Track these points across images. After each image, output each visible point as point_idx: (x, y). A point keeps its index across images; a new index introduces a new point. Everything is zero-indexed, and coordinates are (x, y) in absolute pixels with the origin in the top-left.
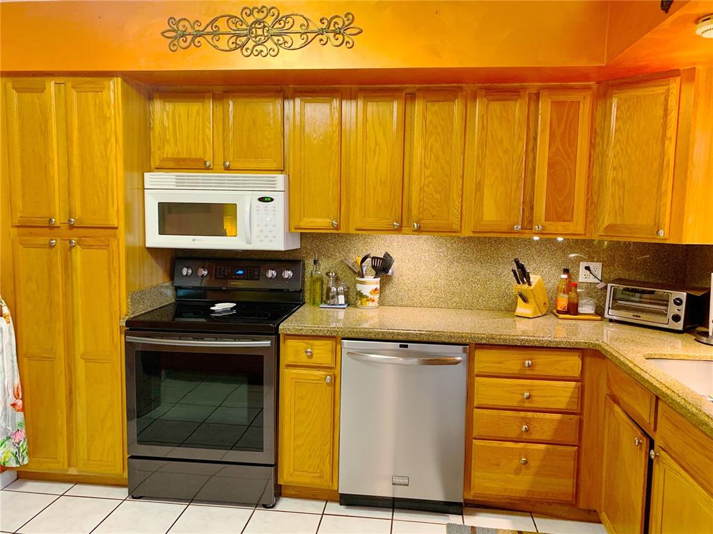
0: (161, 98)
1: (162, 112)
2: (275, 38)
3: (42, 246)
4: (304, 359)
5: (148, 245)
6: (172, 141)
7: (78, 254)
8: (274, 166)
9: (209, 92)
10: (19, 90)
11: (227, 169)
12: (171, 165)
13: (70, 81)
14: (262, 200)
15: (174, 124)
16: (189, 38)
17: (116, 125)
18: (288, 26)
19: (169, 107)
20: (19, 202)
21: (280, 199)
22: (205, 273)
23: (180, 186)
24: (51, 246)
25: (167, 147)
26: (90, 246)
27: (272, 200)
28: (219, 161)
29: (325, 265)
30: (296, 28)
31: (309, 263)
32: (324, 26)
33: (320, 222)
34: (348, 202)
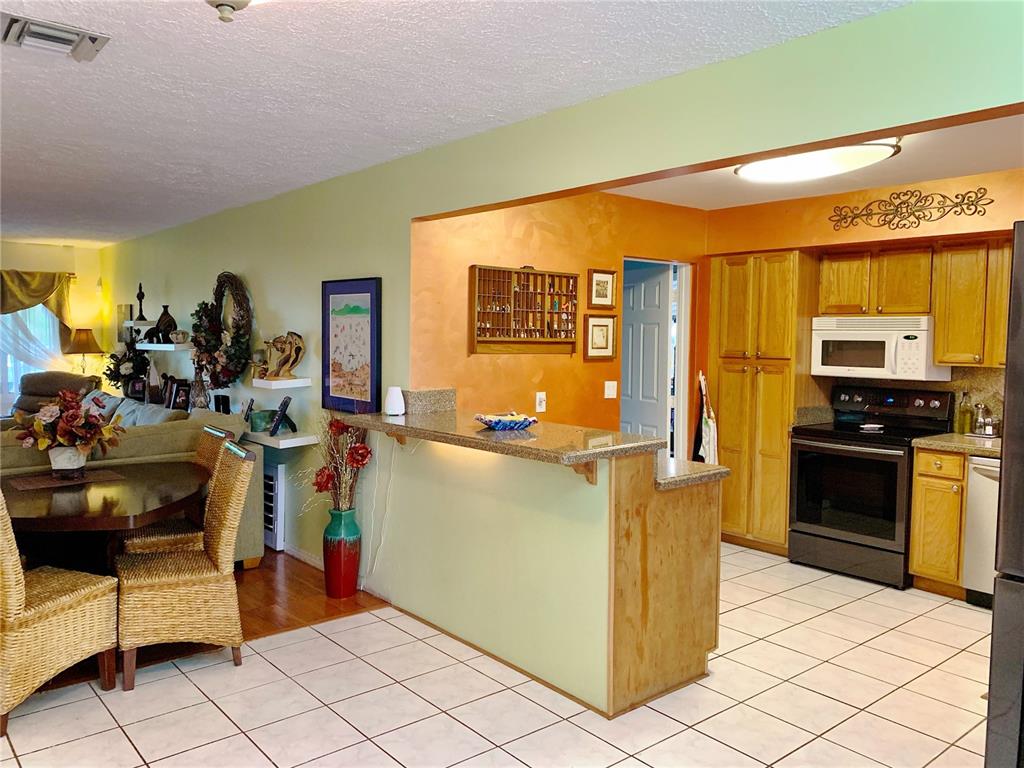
0: (829, 259)
1: (830, 270)
2: (917, 214)
3: (738, 371)
4: (934, 471)
5: (813, 373)
6: (836, 292)
7: (761, 377)
8: (921, 309)
9: (867, 251)
10: (731, 264)
11: (880, 312)
12: (834, 311)
13: (763, 256)
14: (907, 338)
15: (838, 281)
16: (849, 220)
17: (794, 284)
18: (928, 203)
19: (835, 265)
20: (725, 341)
21: (923, 337)
22: (860, 399)
23: (839, 326)
24: (744, 371)
25: (832, 297)
26: (770, 372)
27: (916, 338)
28: (874, 305)
29: (975, 398)
30: (935, 204)
31: (959, 396)
32: (958, 201)
33: (965, 358)
34: (992, 338)
